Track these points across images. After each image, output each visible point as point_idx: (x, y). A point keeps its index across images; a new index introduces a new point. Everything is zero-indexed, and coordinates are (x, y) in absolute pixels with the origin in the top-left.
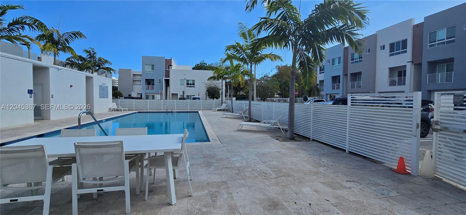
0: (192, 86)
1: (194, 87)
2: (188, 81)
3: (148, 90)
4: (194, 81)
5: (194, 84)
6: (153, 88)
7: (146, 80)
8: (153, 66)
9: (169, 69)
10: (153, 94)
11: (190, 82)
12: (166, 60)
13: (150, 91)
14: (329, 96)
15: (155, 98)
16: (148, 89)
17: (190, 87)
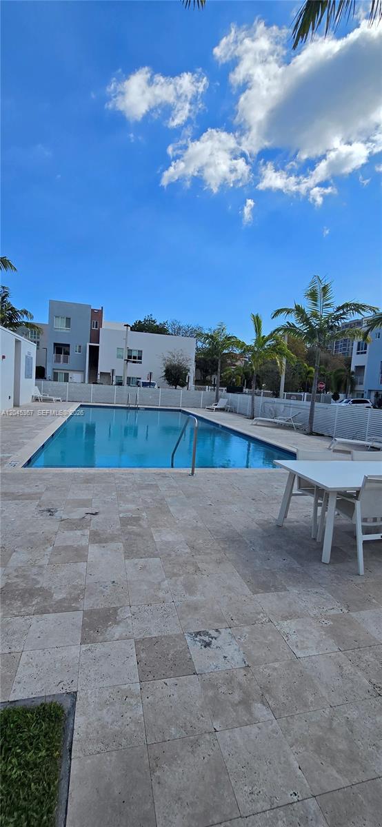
0: (137, 360)
1: (141, 363)
2: (130, 351)
3: (57, 364)
4: (140, 352)
5: (140, 358)
6: (66, 361)
7: (55, 344)
8: (68, 320)
9: (96, 327)
10: (67, 372)
11: (135, 354)
12: (93, 310)
13: (61, 365)
14: (373, 394)
15: (70, 380)
16: (58, 361)
17: (134, 362)
